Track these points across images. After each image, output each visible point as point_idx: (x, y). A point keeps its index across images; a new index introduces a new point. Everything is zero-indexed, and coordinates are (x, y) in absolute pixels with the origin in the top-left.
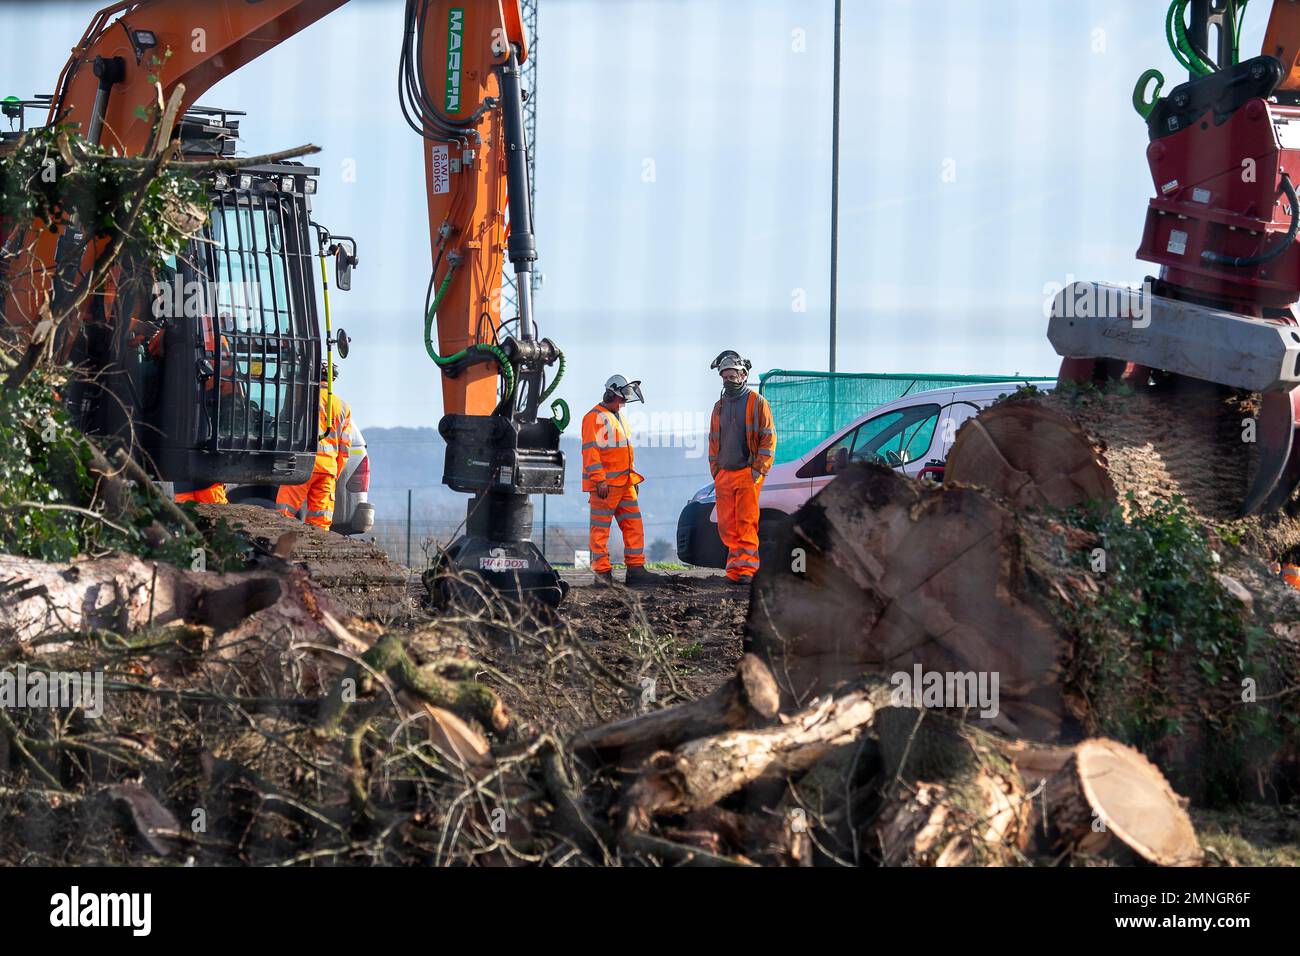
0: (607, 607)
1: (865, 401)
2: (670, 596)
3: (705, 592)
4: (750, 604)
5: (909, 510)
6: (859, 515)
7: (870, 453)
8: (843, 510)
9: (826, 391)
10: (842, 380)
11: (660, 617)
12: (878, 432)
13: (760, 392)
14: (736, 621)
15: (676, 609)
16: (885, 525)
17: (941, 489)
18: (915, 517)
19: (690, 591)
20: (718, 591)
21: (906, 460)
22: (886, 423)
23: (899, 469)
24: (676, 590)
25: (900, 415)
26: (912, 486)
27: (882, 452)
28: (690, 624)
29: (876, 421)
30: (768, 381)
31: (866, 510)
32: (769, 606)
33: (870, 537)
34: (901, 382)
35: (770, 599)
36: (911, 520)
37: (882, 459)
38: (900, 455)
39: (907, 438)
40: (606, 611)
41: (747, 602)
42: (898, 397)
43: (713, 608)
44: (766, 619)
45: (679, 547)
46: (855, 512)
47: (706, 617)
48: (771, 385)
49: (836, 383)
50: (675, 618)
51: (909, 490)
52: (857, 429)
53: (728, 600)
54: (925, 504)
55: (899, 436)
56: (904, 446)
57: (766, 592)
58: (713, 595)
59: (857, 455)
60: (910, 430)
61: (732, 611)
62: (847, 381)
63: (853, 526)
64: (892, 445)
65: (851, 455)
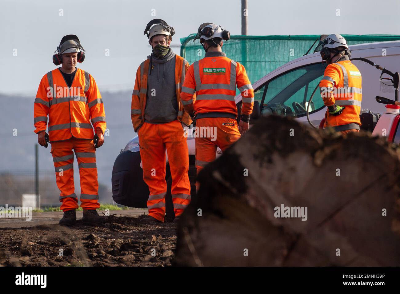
0: (52, 245)
1: (272, 59)
2: (107, 234)
3: (138, 229)
4: (178, 239)
5: (313, 155)
6: (270, 161)
7: (279, 105)
8: (256, 157)
9: (239, 51)
10: (253, 43)
11: (99, 252)
12: (284, 86)
13: (182, 55)
14: (165, 254)
15: (113, 245)
16: (293, 170)
17: (341, 138)
18: (319, 162)
19: (124, 229)
20: (149, 228)
21: (310, 110)
22: (291, 78)
23: (303, 120)
24: (112, 228)
25: (304, 71)
26: (314, 135)
27: (288, 103)
28: (125, 258)
29: (283, 77)
30: (188, 44)
31: (276, 157)
32: (194, 242)
33: (280, 179)
34: (303, 43)
35: (194, 236)
36: (315, 165)
37: (289, 111)
38: (304, 106)
39: (310, 91)
40: (51, 248)
41: (174, 237)
42: (301, 55)
43: (145, 244)
44: (190, 254)
45: (114, 191)
46: (266, 158)
47: (138, 251)
48: (190, 48)
49: (248, 44)
50: (112, 253)
51: (311, 138)
52: (266, 84)
53: (157, 236)
54: (327, 151)
55: (303, 89)
56: (308, 98)
57: (190, 229)
58: (145, 232)
59: (268, 106)
60: (313, 84)
61: (161, 246)
62: (257, 42)
63: (265, 171)
64: (297, 97)
65: (262, 107)
